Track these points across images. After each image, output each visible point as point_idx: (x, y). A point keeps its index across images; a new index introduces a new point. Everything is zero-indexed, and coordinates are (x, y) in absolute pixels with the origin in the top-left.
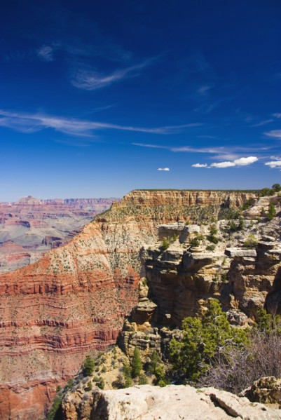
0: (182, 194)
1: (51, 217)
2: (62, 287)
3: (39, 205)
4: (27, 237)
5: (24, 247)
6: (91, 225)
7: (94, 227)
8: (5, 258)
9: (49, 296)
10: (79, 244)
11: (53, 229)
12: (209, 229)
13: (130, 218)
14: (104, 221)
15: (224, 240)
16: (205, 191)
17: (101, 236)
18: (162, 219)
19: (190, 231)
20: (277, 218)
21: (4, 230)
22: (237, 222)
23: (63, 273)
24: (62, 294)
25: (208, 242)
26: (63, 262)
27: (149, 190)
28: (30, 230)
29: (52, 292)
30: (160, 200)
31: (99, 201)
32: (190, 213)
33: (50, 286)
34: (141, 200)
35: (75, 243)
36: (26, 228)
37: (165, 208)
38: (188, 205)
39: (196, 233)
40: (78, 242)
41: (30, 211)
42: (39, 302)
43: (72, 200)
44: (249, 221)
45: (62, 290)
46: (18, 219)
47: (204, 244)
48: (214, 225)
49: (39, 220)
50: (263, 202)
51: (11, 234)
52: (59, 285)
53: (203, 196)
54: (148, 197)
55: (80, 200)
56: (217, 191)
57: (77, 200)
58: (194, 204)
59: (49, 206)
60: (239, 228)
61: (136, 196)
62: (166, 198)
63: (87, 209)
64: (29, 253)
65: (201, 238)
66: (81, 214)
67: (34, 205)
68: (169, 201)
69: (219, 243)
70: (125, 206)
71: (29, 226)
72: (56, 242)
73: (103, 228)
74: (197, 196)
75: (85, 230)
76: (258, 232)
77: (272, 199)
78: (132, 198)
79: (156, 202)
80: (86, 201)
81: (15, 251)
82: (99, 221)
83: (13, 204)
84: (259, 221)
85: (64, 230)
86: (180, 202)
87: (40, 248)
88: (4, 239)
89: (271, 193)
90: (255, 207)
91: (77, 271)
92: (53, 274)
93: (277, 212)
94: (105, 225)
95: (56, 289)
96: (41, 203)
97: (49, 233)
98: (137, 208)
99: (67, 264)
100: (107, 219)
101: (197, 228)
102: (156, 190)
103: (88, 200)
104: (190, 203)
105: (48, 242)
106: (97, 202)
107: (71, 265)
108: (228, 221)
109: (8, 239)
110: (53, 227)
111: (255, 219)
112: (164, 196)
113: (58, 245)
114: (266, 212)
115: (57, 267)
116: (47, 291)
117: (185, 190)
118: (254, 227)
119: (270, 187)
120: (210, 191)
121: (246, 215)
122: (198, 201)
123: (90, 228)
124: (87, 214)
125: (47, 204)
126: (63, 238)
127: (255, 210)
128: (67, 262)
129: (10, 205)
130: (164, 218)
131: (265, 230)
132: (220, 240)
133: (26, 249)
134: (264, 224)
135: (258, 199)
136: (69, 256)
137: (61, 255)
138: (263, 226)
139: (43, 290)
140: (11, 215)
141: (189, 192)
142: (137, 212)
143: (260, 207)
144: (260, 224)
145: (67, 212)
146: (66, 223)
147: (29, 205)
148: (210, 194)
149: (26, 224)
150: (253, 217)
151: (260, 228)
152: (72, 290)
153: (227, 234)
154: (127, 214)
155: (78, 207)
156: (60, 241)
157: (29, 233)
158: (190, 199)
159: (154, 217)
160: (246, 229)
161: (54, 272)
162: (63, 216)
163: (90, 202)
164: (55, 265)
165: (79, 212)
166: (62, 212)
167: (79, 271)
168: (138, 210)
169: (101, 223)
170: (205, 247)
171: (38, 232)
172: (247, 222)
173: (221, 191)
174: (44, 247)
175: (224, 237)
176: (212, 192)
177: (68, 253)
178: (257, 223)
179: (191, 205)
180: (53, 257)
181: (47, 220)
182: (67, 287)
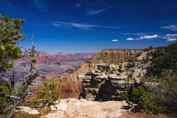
0: (124, 51)
1: (69, 61)
2: (72, 90)
3: (65, 56)
4: (59, 69)
5: (58, 73)
6: (84, 64)
7: (86, 65)
8: (50, 78)
9: (66, 94)
10: (79, 72)
11: (70, 66)
12: (119, 66)
13: (101, 61)
14: (90, 62)
15: (125, 71)
16: (134, 50)
17: (89, 69)
18: (115, 62)
19: (110, 67)
20: (150, 62)
21: (50, 66)
22: (132, 64)
23: (73, 84)
24: (72, 93)
25: (118, 72)
26: (72, 80)
27: (109, 49)
28: (60, 66)
29: (68, 92)
30: (114, 54)
31: (90, 54)
32: (127, 59)
33: (67, 90)
34: (106, 54)
35: (77, 72)
36: (59, 66)
37: (116, 57)
38: (126, 56)
39: (113, 68)
40: (79, 71)
41: (61, 58)
42: (63, 96)
43: (79, 54)
44: (137, 63)
45: (72, 91)
46: (56, 62)
47: (116, 73)
48: (121, 65)
49: (64, 62)
50: (144, 54)
51: (53, 68)
52: (71, 89)
53: (133, 52)
54: (109, 52)
55: (82, 54)
56: (139, 50)
57: (80, 54)
58: (129, 55)
59: (69, 56)
60: (133, 66)
61: (104, 52)
62: (117, 53)
63: (85, 57)
64: (60, 76)
65: (115, 70)
66: (82, 60)
67: (62, 56)
68: (118, 54)
69: (123, 73)
70: (99, 56)
71: (60, 65)
72: (71, 71)
73: (89, 66)
74: (130, 52)
75: (82, 66)
76: (141, 68)
77: (148, 53)
78: (102, 53)
79: (112, 54)
80: (84, 54)
81: (54, 75)
82: (88, 62)
83: (54, 56)
84: (142, 63)
85: (75, 66)
86: (123, 55)
87: (65, 74)
88: (50, 70)
89: (148, 50)
90: (140, 57)
91: (78, 83)
92: (68, 85)
93: (150, 59)
94: (91, 64)
95: (69, 91)
96: (65, 55)
97: (69, 67)
98: (104, 57)
99: (74, 81)
100: (91, 62)
101: (113, 66)
102: (112, 49)
103: (85, 54)
104: (127, 55)
105: (68, 71)
106: (89, 55)
107: (76, 81)
108: (128, 63)
109: (52, 70)
110: (70, 65)
111: (140, 62)
112: (116, 52)
113: (72, 72)
114: (145, 59)
115: (70, 82)
116: (66, 92)
117: (125, 49)
118: (139, 66)
119: (148, 48)
120: (136, 50)
121: (136, 60)
122: (131, 54)
123: (84, 66)
124: (84, 60)
125: (68, 55)
126: (74, 70)
127: (140, 58)
128: (74, 80)
129: (53, 56)
130: (116, 61)
131: (144, 67)
132: (124, 71)
133: (59, 74)
134: (144, 64)
135: (142, 53)
136: (75, 77)
137: (72, 77)
138: (143, 65)
139: (64, 91)
140: (53, 60)
141: (127, 50)
142: (104, 59)
143: (143, 56)
144: (142, 64)
145: (76, 59)
146: (76, 63)
147: (61, 56)
148: (136, 51)
149: (59, 64)
150: (139, 61)
151: (142, 66)
152: (76, 91)
153: (127, 69)
154: (100, 60)
155: (81, 57)
156: (73, 71)
157: (60, 67)
158: (127, 53)
159: (112, 61)
160: (136, 66)
161: (69, 84)
162: (74, 60)
163: (86, 54)
164: (69, 81)
165: (81, 59)
166: (74, 59)
167: (79, 84)
168: (104, 58)
169: (89, 64)
170: (116, 74)
171: (64, 67)
172: (136, 63)
173: (141, 50)
174: (66, 73)
175: (126, 70)
176: (137, 50)
177: (75, 76)
178: (141, 64)
179: (128, 56)
180: (68, 78)
181: (68, 62)
182: (74, 90)
